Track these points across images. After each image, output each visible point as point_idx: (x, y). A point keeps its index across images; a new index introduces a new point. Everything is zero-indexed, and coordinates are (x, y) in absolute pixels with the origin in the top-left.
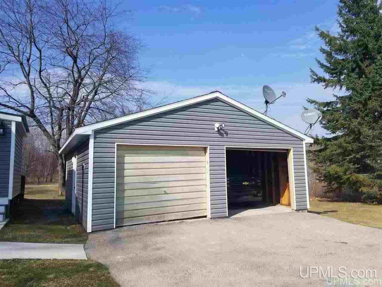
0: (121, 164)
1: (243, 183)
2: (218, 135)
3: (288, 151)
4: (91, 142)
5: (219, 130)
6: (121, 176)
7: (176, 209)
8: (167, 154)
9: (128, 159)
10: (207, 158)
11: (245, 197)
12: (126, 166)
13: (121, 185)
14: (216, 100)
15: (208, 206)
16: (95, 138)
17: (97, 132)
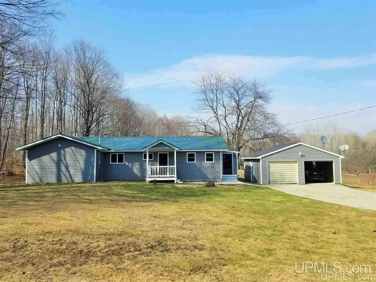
0: (269, 166)
1: (314, 173)
2: (301, 157)
3: (333, 161)
4: (261, 160)
5: (301, 155)
6: (269, 170)
7: (287, 180)
8: (283, 163)
9: (271, 165)
10: (297, 164)
11: (315, 178)
12: (270, 167)
13: (269, 172)
14: (300, 145)
15: (298, 180)
16: (262, 159)
17: (262, 158)
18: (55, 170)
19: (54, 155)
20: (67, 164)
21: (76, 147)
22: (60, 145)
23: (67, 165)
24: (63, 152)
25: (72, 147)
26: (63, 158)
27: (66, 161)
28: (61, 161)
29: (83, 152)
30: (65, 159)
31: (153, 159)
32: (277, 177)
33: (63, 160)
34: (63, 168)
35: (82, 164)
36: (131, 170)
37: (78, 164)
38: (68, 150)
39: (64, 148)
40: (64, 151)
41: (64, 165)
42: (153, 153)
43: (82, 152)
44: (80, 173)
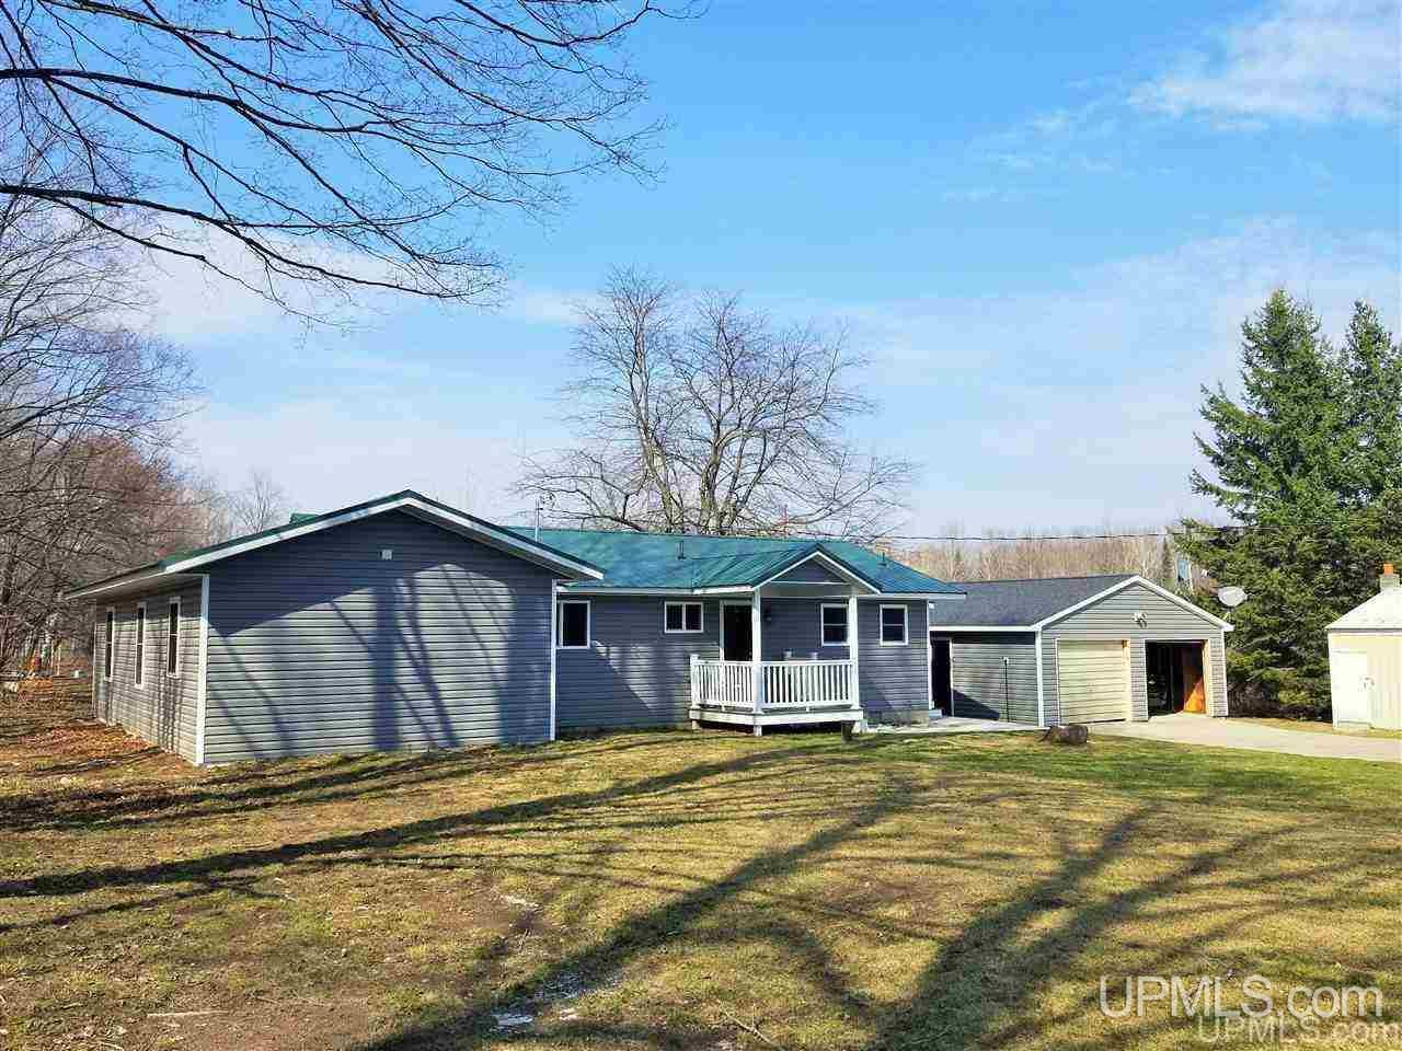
2: (1138, 626)
3: (1203, 642)
4: (1038, 641)
5: (1138, 620)
7: (1102, 709)
10: (1128, 650)
14: (1136, 584)
15: (1129, 708)
16: (1041, 635)
17: (1045, 628)
18: (364, 686)
19: (359, 604)
20: (422, 648)
21: (468, 567)
22: (387, 554)
23: (425, 658)
24: (405, 590)
25: (448, 566)
26: (404, 622)
27: (417, 634)
28: (395, 639)
29: (501, 592)
30: (415, 627)
31: (702, 631)
32: (1079, 698)
33: (406, 631)
34: (405, 674)
35: (496, 653)
36: (618, 681)
37: (480, 653)
38: (428, 579)
39: (409, 565)
40: (411, 586)
41: (411, 658)
42: (701, 604)
43: (495, 591)
44: (488, 697)
